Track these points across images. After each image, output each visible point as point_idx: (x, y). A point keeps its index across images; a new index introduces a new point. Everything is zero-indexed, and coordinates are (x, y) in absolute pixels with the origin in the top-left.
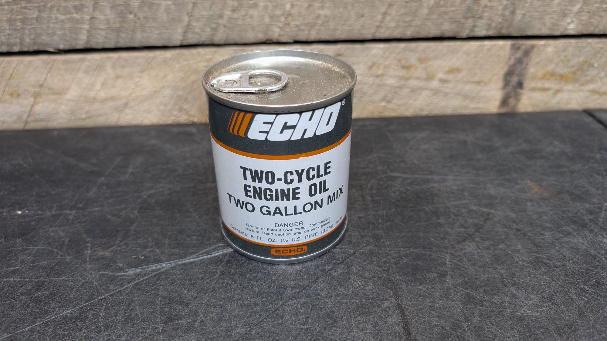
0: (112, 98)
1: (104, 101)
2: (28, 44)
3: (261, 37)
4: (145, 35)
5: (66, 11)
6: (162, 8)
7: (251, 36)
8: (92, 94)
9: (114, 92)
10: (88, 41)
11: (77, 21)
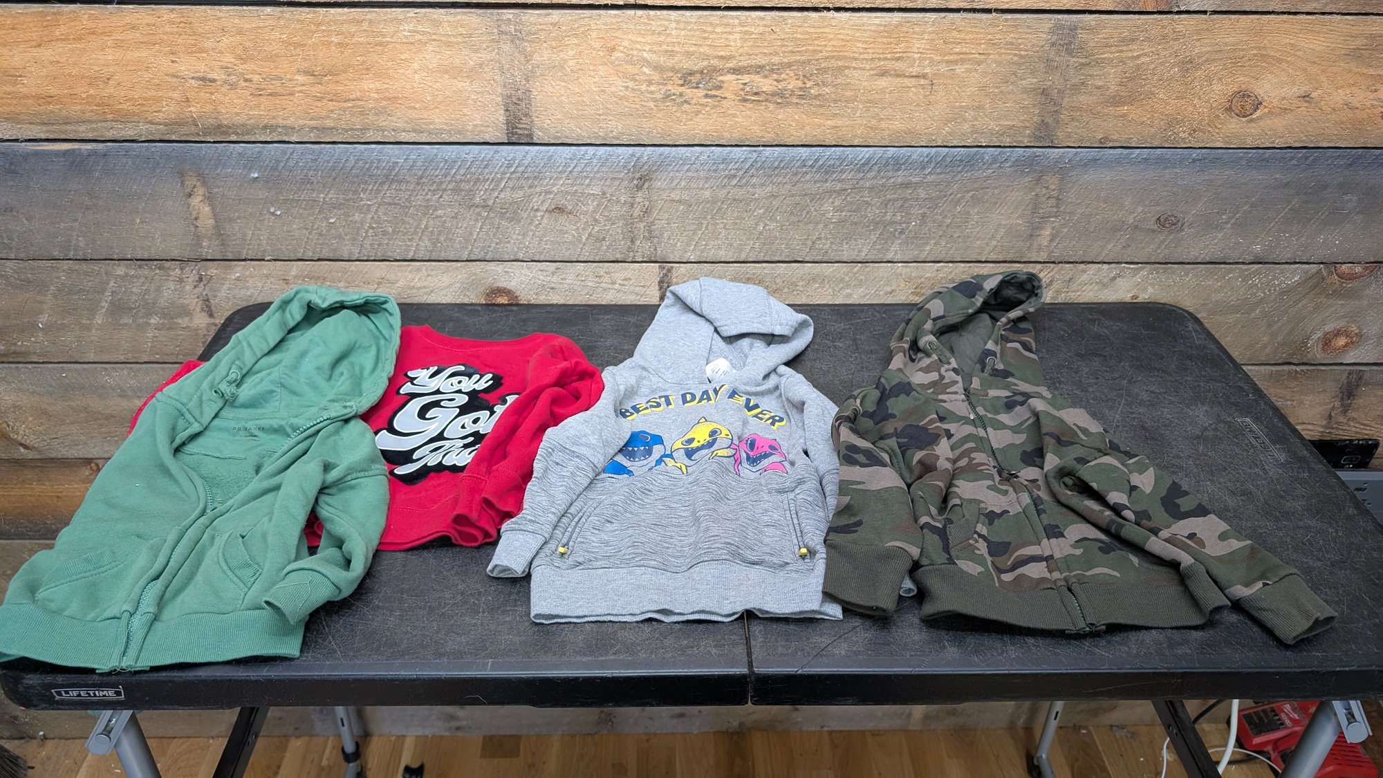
0: (424, 287)
1: (418, 289)
2: (380, 255)
3: (512, 258)
5: (404, 241)
6: (457, 242)
7: (506, 257)
8: (412, 284)
9: (425, 284)
11: (409, 246)
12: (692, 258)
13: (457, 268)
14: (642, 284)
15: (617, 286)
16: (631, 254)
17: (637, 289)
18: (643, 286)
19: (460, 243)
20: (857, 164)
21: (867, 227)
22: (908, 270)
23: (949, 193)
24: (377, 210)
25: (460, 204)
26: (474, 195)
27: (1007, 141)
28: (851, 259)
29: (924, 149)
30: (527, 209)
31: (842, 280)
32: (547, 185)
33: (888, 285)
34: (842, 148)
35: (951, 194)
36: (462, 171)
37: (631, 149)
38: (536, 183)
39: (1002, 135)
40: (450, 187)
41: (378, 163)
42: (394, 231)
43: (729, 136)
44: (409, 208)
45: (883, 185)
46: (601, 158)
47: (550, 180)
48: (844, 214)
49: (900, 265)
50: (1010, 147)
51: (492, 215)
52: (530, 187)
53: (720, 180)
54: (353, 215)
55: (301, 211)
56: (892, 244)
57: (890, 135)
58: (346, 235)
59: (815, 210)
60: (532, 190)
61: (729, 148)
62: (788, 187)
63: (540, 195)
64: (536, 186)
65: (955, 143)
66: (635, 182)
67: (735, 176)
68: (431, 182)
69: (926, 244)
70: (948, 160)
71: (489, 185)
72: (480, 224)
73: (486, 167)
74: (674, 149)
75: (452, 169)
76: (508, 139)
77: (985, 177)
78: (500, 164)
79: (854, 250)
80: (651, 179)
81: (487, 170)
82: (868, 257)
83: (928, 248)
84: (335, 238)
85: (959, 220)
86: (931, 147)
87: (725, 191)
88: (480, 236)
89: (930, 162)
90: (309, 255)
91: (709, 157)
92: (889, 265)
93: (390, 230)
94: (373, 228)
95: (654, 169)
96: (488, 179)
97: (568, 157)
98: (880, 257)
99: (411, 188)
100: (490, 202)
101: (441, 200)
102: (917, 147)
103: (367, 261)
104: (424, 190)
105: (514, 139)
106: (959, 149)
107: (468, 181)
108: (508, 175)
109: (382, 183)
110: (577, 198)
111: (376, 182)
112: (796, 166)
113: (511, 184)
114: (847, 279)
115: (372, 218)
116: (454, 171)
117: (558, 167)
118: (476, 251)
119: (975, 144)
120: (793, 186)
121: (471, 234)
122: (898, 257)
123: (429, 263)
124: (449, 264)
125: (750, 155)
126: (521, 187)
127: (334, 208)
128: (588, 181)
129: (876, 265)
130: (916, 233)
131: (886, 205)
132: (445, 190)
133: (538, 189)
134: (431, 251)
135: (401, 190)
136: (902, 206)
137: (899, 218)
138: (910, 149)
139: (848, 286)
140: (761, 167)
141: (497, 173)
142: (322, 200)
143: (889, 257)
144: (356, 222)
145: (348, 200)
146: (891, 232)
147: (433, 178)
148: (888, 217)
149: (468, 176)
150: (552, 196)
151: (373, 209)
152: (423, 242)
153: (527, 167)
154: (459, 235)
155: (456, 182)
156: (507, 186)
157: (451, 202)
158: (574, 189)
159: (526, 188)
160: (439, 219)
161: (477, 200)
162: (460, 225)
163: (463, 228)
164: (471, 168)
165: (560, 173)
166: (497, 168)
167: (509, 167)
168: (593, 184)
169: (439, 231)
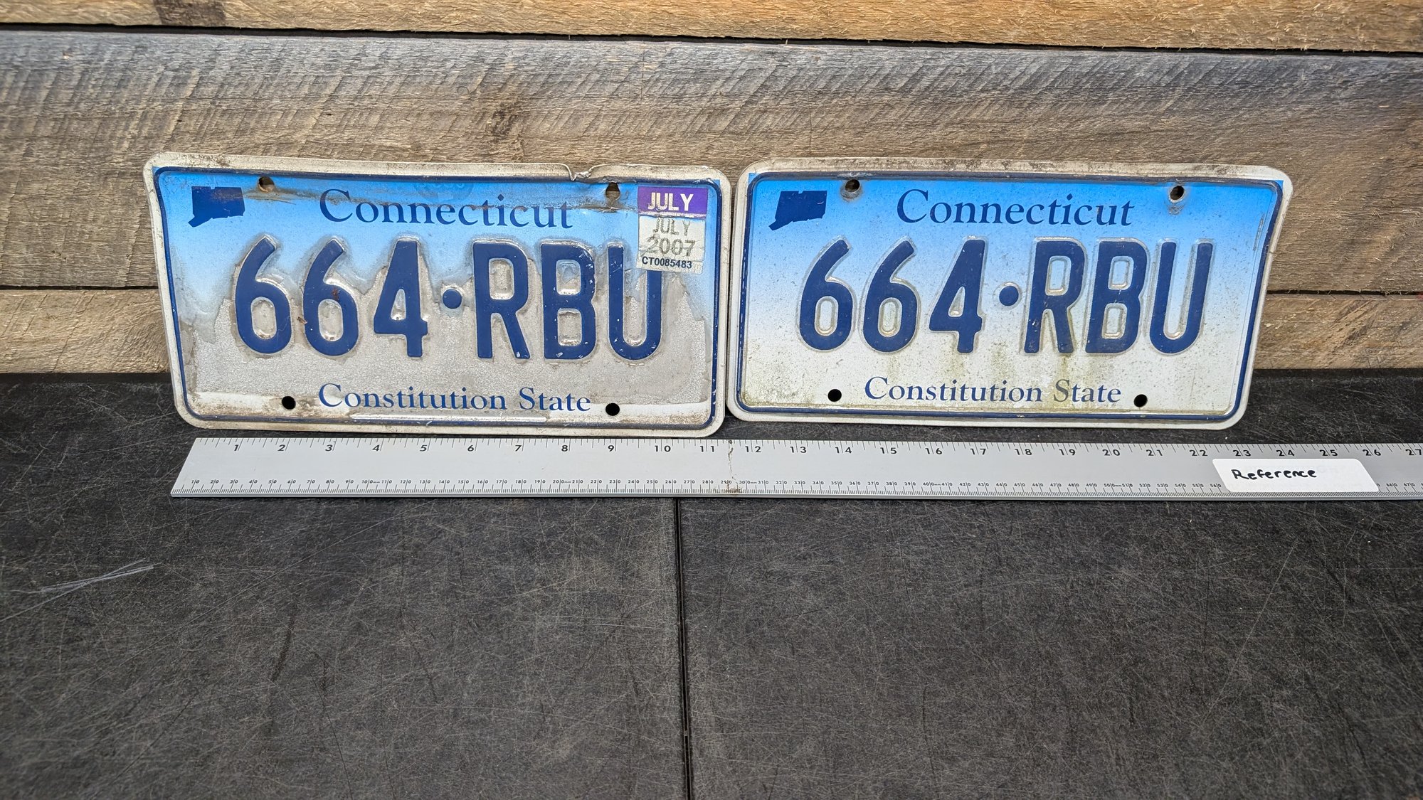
13: (110, 303)
19: (101, 251)
20: (1007, 88)
25: (79, 171)
26: (108, 149)
27: (1361, 39)
29: (1166, 56)
32: (279, 128)
34: (977, 51)
36: (65, 95)
37: (473, 46)
38: (252, 124)
39: (1351, 26)
40: (45, 130)
43: (710, 17)
45: (1061, 136)
46: (400, 66)
47: (285, 114)
50: (1362, 53)
57: (1093, 22)
60: (245, 139)
61: (711, 46)
64: (253, 131)
65: (1241, 43)
67: (723, 111)
70: (1216, 81)
71: (140, 128)
73: (121, 84)
74: (577, 45)
75: (36, 88)
76: (162, 18)
77: (1288, 120)
78: (155, 79)
80: (526, 116)
81: (126, 93)
86: (1184, 50)
87: (702, 144)
89: (1172, 86)
91: (662, 65)
95: (532, 91)
97: (319, 61)
101: (32, 160)
102: (1152, 50)
105: (176, 18)
106: (1244, 57)
107: (86, 118)
108: (180, 104)
112: (869, 88)
113: (191, 125)
116: (44, 93)
117: (299, 86)
119: (1285, 46)
121: (122, 235)
123: (43, 293)
124: (90, 294)
125: (760, 64)
128: (374, 119)
132: (32, 138)
138: (1134, 54)
140: (787, 92)
141: (151, 100)
149: (82, 106)
152: (15, 251)
153: (222, 85)
154: (95, 237)
155: (55, 120)
156: (182, 129)
157: (57, 165)
158: (347, 135)
159: (230, 135)
160: (38, 203)
161: (118, 161)
162: (91, 216)
163: (100, 223)
164: (86, 88)
165: (305, 99)
166: (150, 88)
167: (178, 85)
168: (388, 125)
169: (45, 228)
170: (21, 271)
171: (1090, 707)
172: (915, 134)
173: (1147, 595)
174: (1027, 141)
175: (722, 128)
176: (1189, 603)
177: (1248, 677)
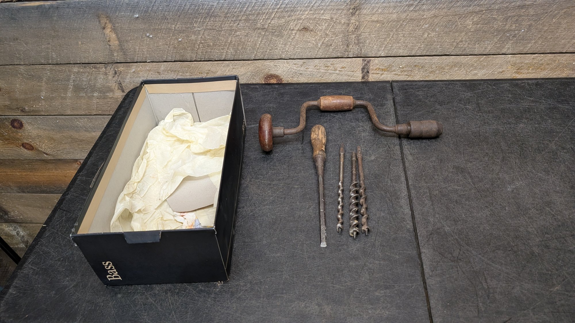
2: (207, 58)
3: (279, 57)
4: (243, 56)
5: (219, 50)
6: (248, 49)
7: (275, 57)
10: (225, 58)
11: (222, 53)
12: (383, 55)
13: (249, 64)
14: (352, 70)
15: (337, 72)
16: (347, 53)
17: (349, 73)
18: (353, 71)
19: (250, 50)
21: (493, 33)
22: (515, 59)
23: (549, 11)
24: (203, 33)
25: (249, 28)
26: (257, 22)
28: (480, 53)
30: (287, 30)
31: (472, 65)
32: (299, 14)
33: (500, 68)
35: (551, 12)
36: (250, 9)
38: (292, 14)
40: (243, 18)
41: (203, 6)
42: (213, 44)
44: (221, 31)
45: (507, 7)
47: (301, 11)
48: (479, 26)
49: (510, 56)
51: (267, 34)
52: (289, 16)
53: (403, 8)
54: (191, 36)
55: (163, 35)
56: (507, 43)
58: (188, 47)
59: (461, 24)
60: (290, 18)
62: (445, 10)
63: (294, 21)
64: (292, 16)
66: (351, 11)
67: (412, 5)
68: (233, 15)
69: (529, 43)
71: (265, 16)
72: (261, 39)
73: (263, 5)
75: (244, 8)
78: (272, 4)
79: (482, 47)
80: (360, 9)
81: (264, 8)
82: (491, 51)
83: (530, 45)
84: (182, 49)
85: (552, 28)
87: (405, 14)
88: (261, 46)
90: (170, 59)
92: (503, 56)
93: (211, 44)
94: (202, 43)
96: (265, 13)
98: (498, 51)
99: (221, 20)
100: (266, 26)
101: (239, 26)
103: (200, 61)
104: (229, 21)
107: (253, 15)
108: (276, 10)
109: (206, 18)
110: (316, 22)
111: (202, 17)
113: (278, 15)
114: (476, 65)
115: (201, 37)
117: (305, 4)
118: (259, 54)
120: (449, 10)
121: (256, 45)
122: (510, 51)
123: (233, 62)
124: (244, 62)
126: (284, 17)
127: (181, 33)
128: (322, 11)
129: (495, 56)
130: (523, 37)
131: (507, 20)
132: (240, 20)
133: (293, 18)
134: (234, 55)
135: (216, 21)
136: (517, 20)
137: (514, 27)
139: (475, 68)
141: (270, 9)
142: (173, 28)
143: (504, 51)
144: (193, 40)
145: (188, 28)
146: (508, 36)
147: (233, 13)
148: (507, 27)
149: (253, 11)
150: (301, 21)
151: (202, 32)
152: (229, 50)
153: (287, 4)
154: (249, 46)
155: (246, 15)
156: (275, 16)
157: (244, 27)
158: (315, 16)
159: (286, 17)
160: (238, 37)
161: (259, 25)
162: (249, 40)
163: (251, 42)
164: (255, 7)
165: (306, 7)
166: (270, 6)
167: (276, 5)
168: (325, 13)
169: (238, 44)
170: (230, 56)
171: (509, 153)
172: (465, 9)
173: (527, 130)
174: (497, 9)
175: (411, 10)
176: (539, 132)
177: (554, 147)
